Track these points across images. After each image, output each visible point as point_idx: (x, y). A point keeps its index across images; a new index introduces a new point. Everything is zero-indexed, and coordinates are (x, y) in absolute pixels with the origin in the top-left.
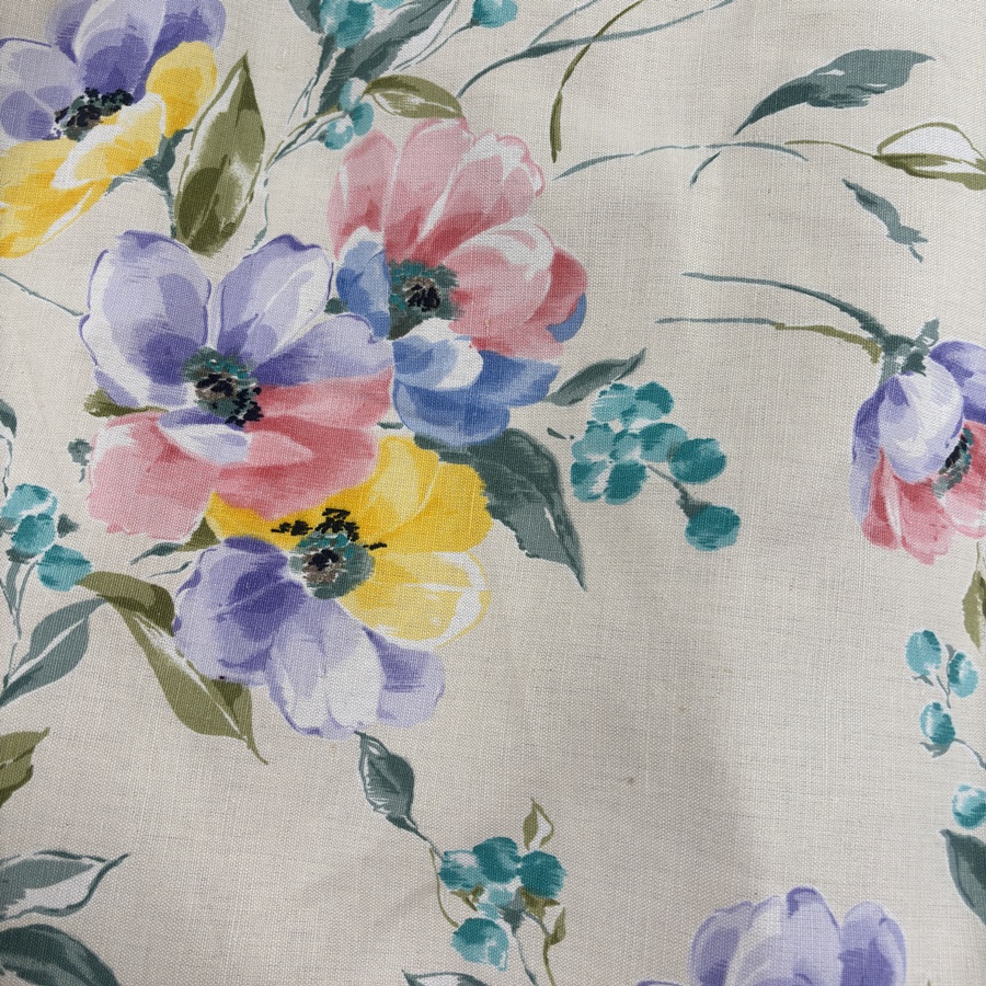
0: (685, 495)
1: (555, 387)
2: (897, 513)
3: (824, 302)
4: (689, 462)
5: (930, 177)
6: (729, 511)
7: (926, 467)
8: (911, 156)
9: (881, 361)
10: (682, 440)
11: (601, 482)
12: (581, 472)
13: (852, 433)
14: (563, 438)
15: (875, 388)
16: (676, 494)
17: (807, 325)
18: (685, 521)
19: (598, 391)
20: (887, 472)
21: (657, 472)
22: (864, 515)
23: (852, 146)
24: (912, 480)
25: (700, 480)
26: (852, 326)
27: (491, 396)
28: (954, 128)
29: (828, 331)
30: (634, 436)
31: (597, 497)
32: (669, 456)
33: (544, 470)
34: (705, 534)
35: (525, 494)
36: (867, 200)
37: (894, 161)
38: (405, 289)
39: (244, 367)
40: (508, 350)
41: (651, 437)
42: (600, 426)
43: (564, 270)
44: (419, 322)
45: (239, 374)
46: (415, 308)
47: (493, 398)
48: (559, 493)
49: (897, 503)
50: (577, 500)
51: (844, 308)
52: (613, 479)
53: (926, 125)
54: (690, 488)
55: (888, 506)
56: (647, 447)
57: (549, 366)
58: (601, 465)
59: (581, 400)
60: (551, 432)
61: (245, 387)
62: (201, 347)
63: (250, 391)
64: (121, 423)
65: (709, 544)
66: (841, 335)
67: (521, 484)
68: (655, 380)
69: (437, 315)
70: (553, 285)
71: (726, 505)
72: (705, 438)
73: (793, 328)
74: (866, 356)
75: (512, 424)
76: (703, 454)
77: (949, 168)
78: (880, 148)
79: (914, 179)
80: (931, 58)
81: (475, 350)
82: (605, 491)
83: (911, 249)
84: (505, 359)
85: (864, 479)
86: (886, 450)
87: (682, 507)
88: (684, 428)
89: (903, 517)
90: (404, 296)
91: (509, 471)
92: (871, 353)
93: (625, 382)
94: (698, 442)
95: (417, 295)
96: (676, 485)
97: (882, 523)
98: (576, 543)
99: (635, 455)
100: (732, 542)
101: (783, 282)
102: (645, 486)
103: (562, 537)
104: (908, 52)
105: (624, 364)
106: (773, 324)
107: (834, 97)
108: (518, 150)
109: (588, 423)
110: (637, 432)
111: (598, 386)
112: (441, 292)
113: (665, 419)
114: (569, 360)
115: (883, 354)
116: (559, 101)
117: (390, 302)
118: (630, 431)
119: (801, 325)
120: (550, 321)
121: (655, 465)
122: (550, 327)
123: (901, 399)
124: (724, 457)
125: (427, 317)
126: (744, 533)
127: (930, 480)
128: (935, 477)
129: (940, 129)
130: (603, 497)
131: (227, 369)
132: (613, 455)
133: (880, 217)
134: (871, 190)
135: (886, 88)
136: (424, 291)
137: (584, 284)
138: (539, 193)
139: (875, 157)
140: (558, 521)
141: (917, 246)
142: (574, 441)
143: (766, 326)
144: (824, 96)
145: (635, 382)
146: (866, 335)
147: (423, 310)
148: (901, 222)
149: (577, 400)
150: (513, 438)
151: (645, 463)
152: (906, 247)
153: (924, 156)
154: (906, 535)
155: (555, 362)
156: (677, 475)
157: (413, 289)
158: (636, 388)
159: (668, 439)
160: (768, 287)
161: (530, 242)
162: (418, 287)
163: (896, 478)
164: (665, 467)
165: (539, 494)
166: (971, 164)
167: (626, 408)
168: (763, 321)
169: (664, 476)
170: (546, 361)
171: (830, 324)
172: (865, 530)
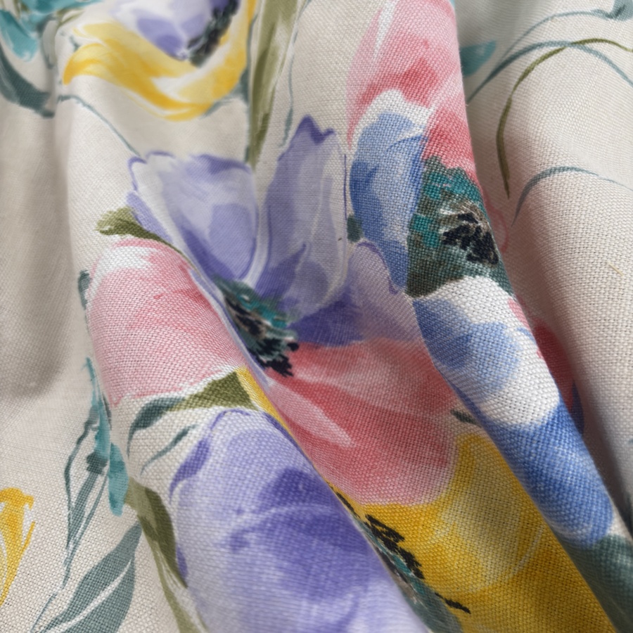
38: (445, 212)
39: (283, 315)
44: (456, 275)
45: (275, 322)
46: (455, 250)
61: (277, 337)
62: (236, 280)
63: (283, 343)
64: (139, 244)
69: (493, 276)
90: (439, 222)
95: (466, 228)
117: (411, 227)
125: (474, 273)
131: (260, 311)
136: (479, 228)
147: (470, 258)
157: (461, 217)
162: (469, 217)
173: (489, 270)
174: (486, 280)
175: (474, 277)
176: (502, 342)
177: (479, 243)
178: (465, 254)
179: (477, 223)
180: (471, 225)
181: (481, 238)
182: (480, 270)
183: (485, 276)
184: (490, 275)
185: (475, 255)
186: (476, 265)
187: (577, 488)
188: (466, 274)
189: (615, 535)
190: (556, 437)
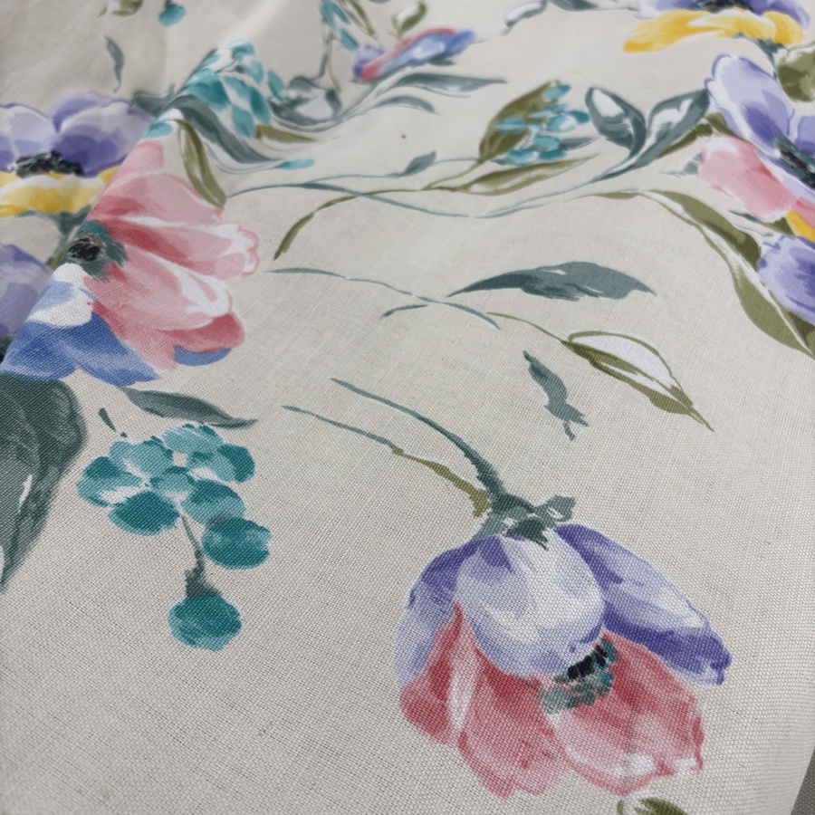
0: (199, 570)
1: (140, 386)
2: (467, 698)
3: (452, 444)
4: (227, 540)
5: (614, 376)
6: (234, 613)
7: (533, 662)
8: (601, 353)
9: (485, 516)
10: (235, 514)
11: (120, 494)
12: (104, 470)
13: (418, 576)
14: (113, 428)
15: (467, 540)
16: (191, 563)
17: (424, 458)
18: (180, 596)
19: (186, 422)
20: (464, 640)
21: (187, 528)
22: (412, 678)
23: (545, 328)
24: (506, 668)
25: (225, 563)
26: (469, 473)
27: (68, 348)
28: (656, 352)
29: (442, 471)
30: (191, 480)
31: (103, 504)
32: (211, 521)
33: (64, 440)
34: (193, 623)
35: (19, 448)
36: (539, 372)
37: (581, 351)
40: (122, 332)
41: (206, 492)
42: (163, 448)
43: (226, 327)
47: (71, 351)
48: (61, 471)
49: (470, 685)
50: (76, 490)
51: (469, 453)
52: (133, 501)
53: (627, 337)
54: (209, 564)
55: (455, 682)
56: (196, 499)
57: (151, 370)
58: (134, 481)
59: (162, 416)
60: (103, 413)
65: (189, 636)
66: (454, 478)
67: (25, 437)
68: (249, 448)
70: (209, 327)
71: (235, 604)
72: (260, 524)
73: (409, 457)
74: (470, 506)
75: (67, 380)
76: (248, 539)
77: (638, 378)
78: (572, 336)
79: (596, 371)
80: (652, 292)
81: (90, 308)
82: (118, 505)
83: (565, 425)
84: (112, 335)
85: (423, 633)
86: (465, 609)
87: (188, 580)
88: (246, 504)
89: (475, 709)
91: (23, 416)
92: (476, 505)
93: (218, 431)
94: (251, 525)
95: (80, 245)
96: (198, 554)
97: (434, 699)
98: (35, 532)
99: (178, 497)
100: (216, 648)
101: (423, 415)
102: (165, 533)
103: (23, 515)
104: (633, 279)
105: (227, 418)
106: (392, 446)
107: (547, 289)
108: (250, 242)
109: (153, 437)
110: (196, 479)
111: (188, 418)
112: (102, 256)
113: (233, 485)
114: (176, 380)
115: (490, 510)
116: (308, 218)
118: (189, 473)
119: (418, 457)
120: (183, 344)
121: (190, 520)
122: (177, 348)
123: (499, 559)
124: (266, 553)
125: (71, 262)
126: (236, 646)
127: (538, 683)
128: (548, 682)
129: (640, 346)
130: (109, 509)
132: (154, 481)
133: (546, 389)
134: (546, 365)
135: (601, 295)
136: (89, 245)
137: (236, 344)
138: (246, 274)
139: (564, 343)
140: (34, 496)
141: (574, 426)
142: (123, 439)
143: (386, 447)
144: (537, 287)
145: (228, 437)
146: (479, 486)
148: (568, 401)
149: (157, 413)
150: (57, 391)
151: (181, 510)
152: (560, 422)
153: (615, 358)
154: (470, 733)
155: (157, 370)
156: (206, 545)
157: (82, 240)
158: (225, 442)
159: (223, 505)
160: (406, 415)
161: (211, 295)
162: (86, 240)
163: (479, 653)
164: (199, 530)
165: (36, 457)
166: (665, 387)
167: (202, 451)
168: (384, 441)
169: (191, 537)
170: (150, 364)
171: (446, 464)
172: (403, 698)
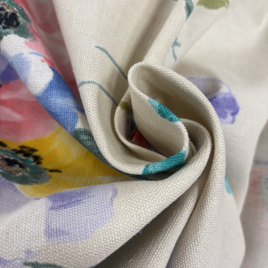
125: (6, 34)
136: (7, 13)
147: (4, 28)
162: (1, 9)
173: (13, 30)
174: (12, 35)
175: (7, 36)
176: (23, 61)
177: (7, 19)
178: (2, 27)
179: (5, 10)
180: (3, 12)
181: (8, 17)
182: (9, 32)
183: (11, 34)
184: (14, 33)
185: (6, 26)
186: (7, 30)
187: (62, 113)
188: (4, 36)
189: (79, 128)
190: (50, 95)
